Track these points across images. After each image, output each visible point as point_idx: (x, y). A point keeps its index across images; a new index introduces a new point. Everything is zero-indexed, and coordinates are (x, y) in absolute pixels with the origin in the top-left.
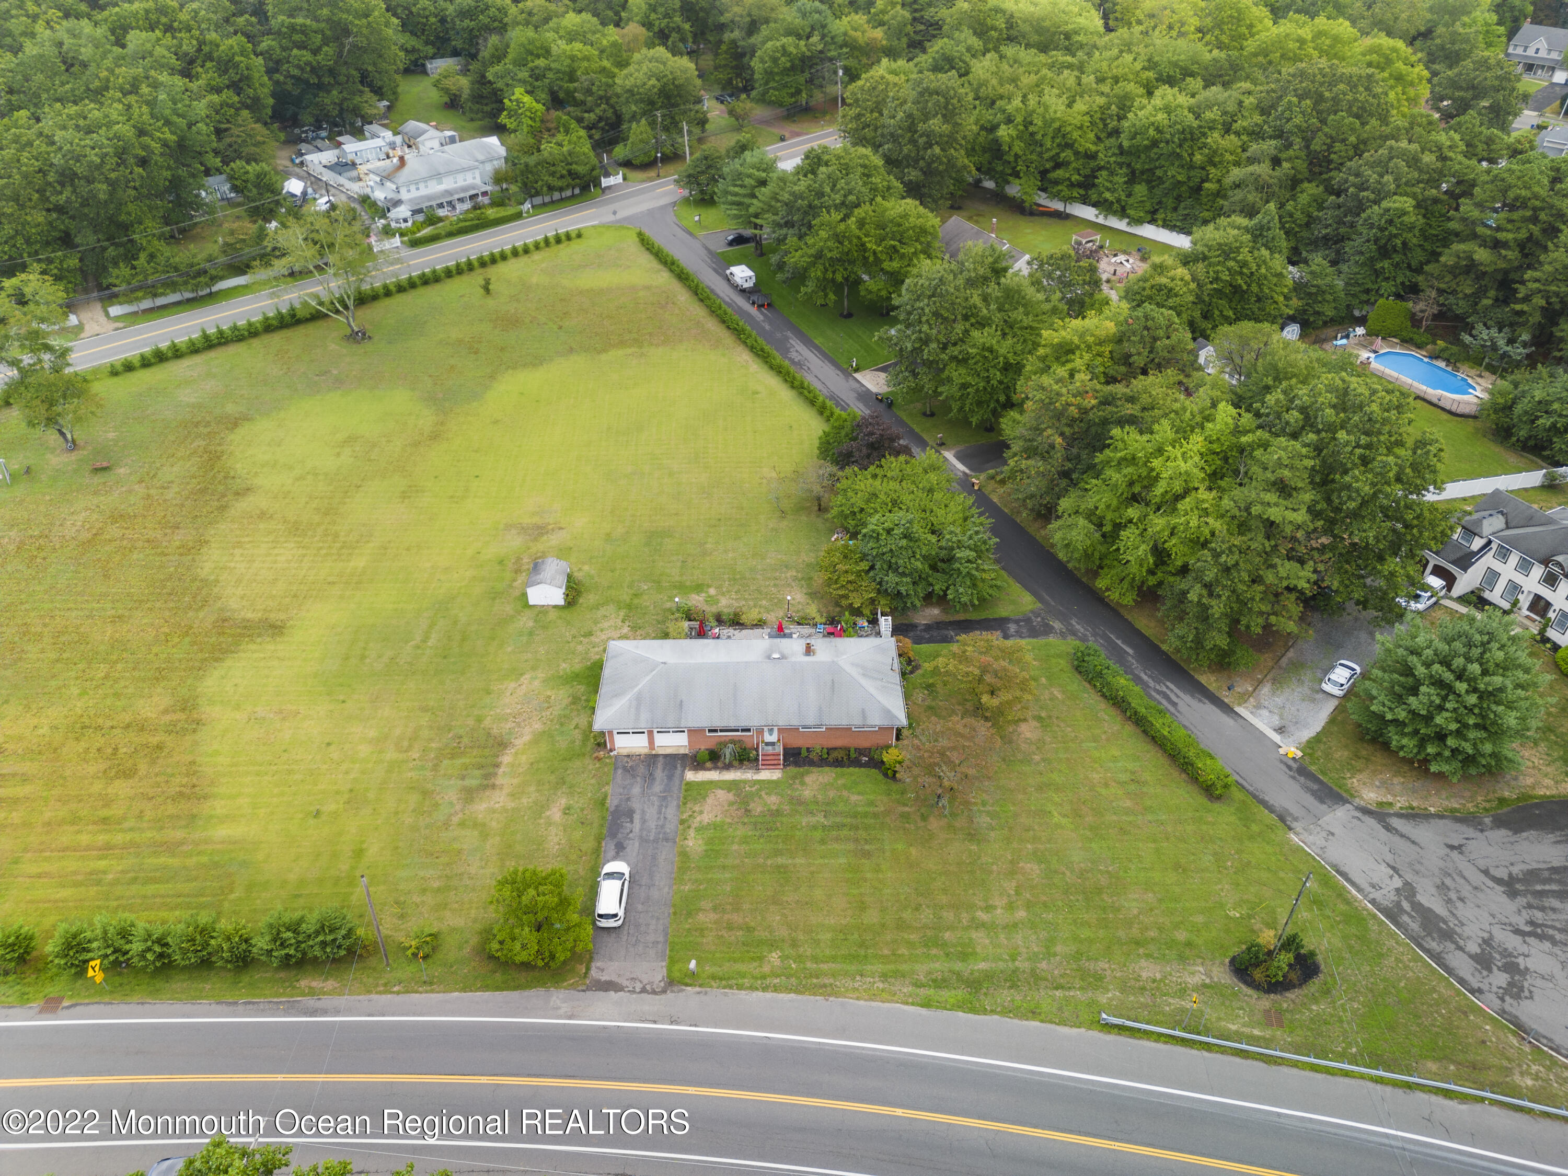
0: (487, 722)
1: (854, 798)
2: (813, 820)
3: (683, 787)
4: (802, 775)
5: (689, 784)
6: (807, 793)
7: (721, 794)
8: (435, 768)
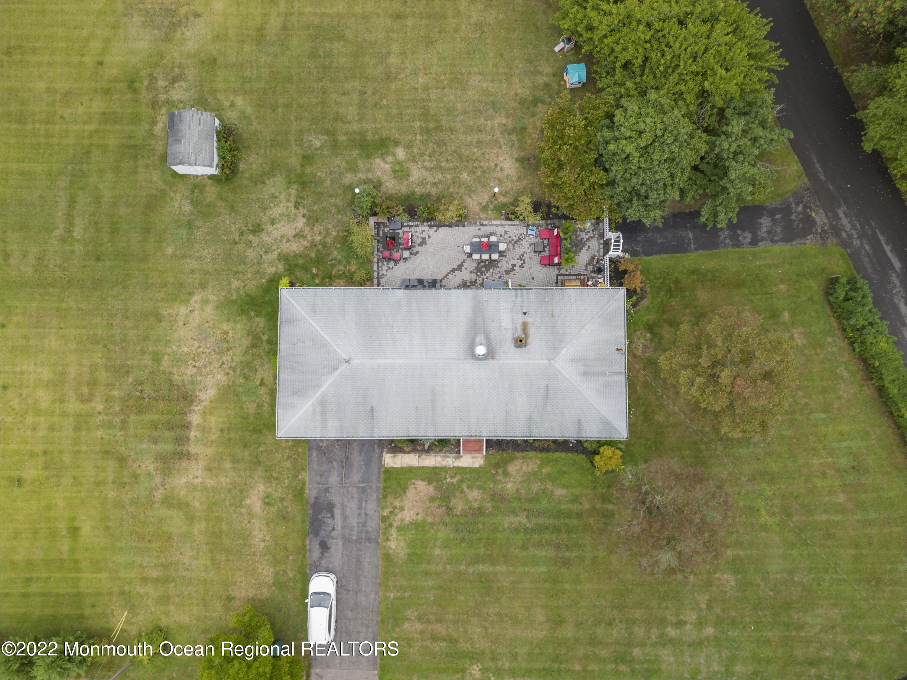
0: (165, 363)
1: (559, 492)
2: (514, 520)
3: (382, 476)
4: (506, 462)
5: (389, 472)
6: (511, 487)
7: (421, 485)
8: (124, 425)
